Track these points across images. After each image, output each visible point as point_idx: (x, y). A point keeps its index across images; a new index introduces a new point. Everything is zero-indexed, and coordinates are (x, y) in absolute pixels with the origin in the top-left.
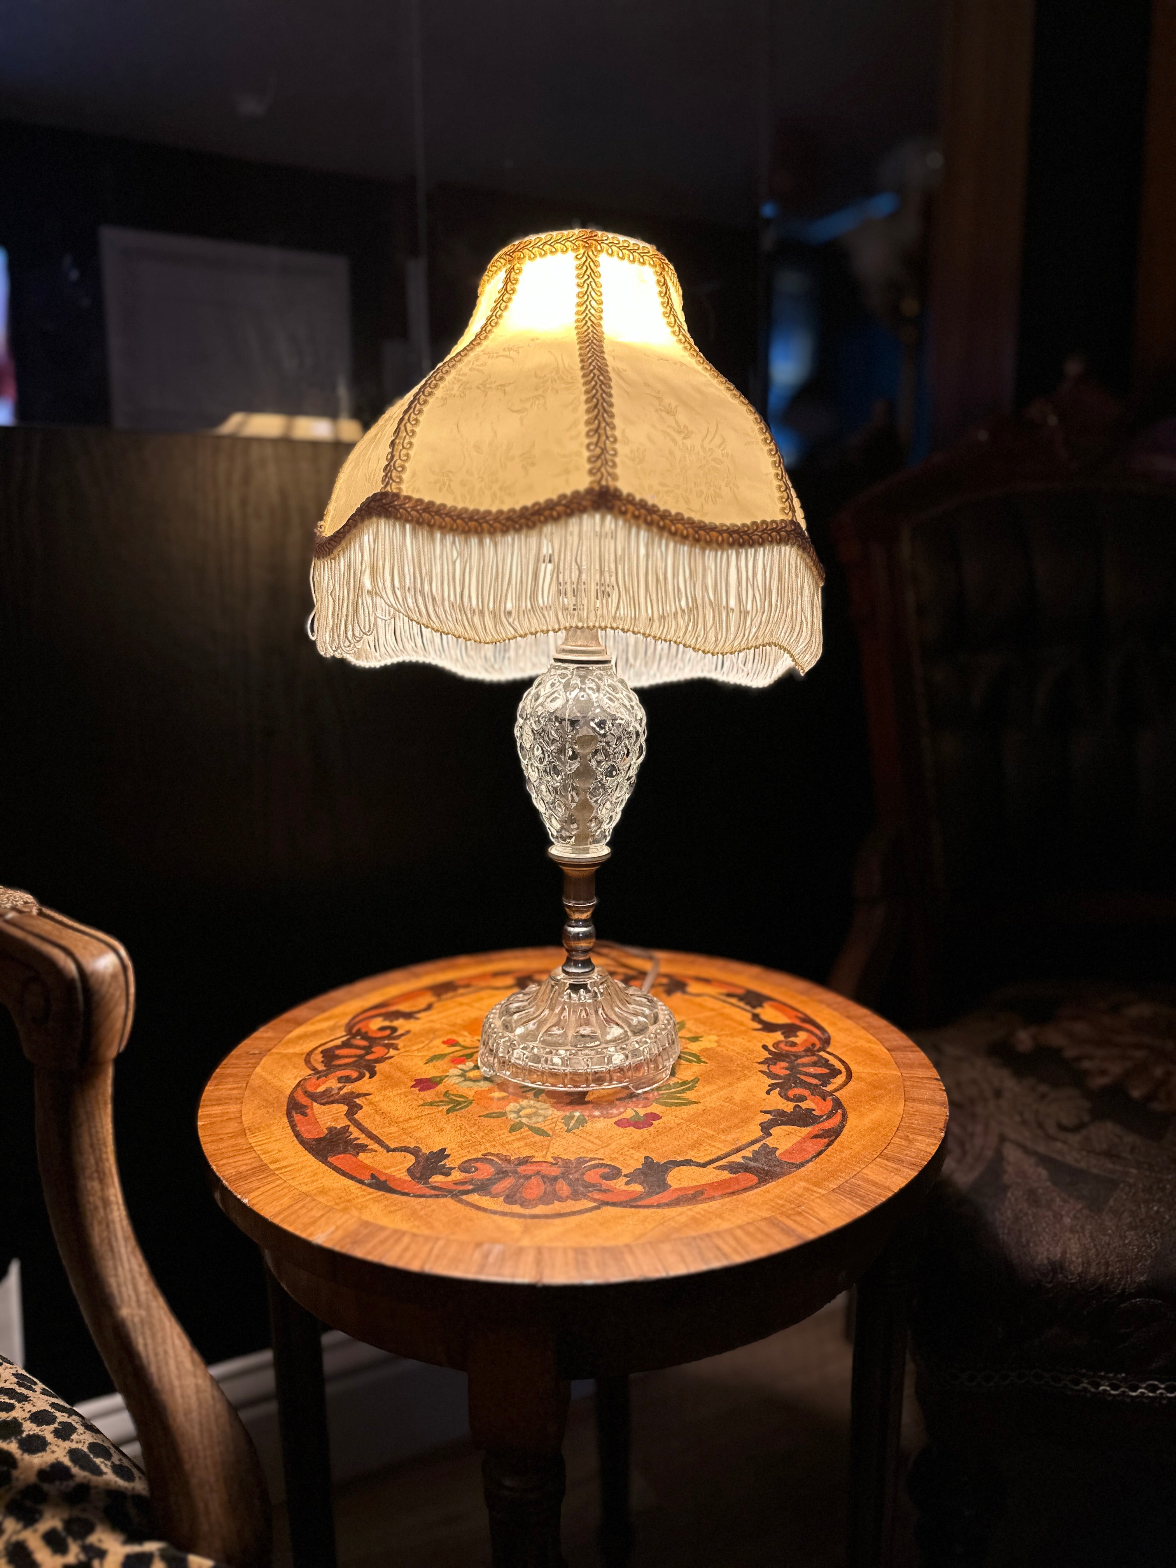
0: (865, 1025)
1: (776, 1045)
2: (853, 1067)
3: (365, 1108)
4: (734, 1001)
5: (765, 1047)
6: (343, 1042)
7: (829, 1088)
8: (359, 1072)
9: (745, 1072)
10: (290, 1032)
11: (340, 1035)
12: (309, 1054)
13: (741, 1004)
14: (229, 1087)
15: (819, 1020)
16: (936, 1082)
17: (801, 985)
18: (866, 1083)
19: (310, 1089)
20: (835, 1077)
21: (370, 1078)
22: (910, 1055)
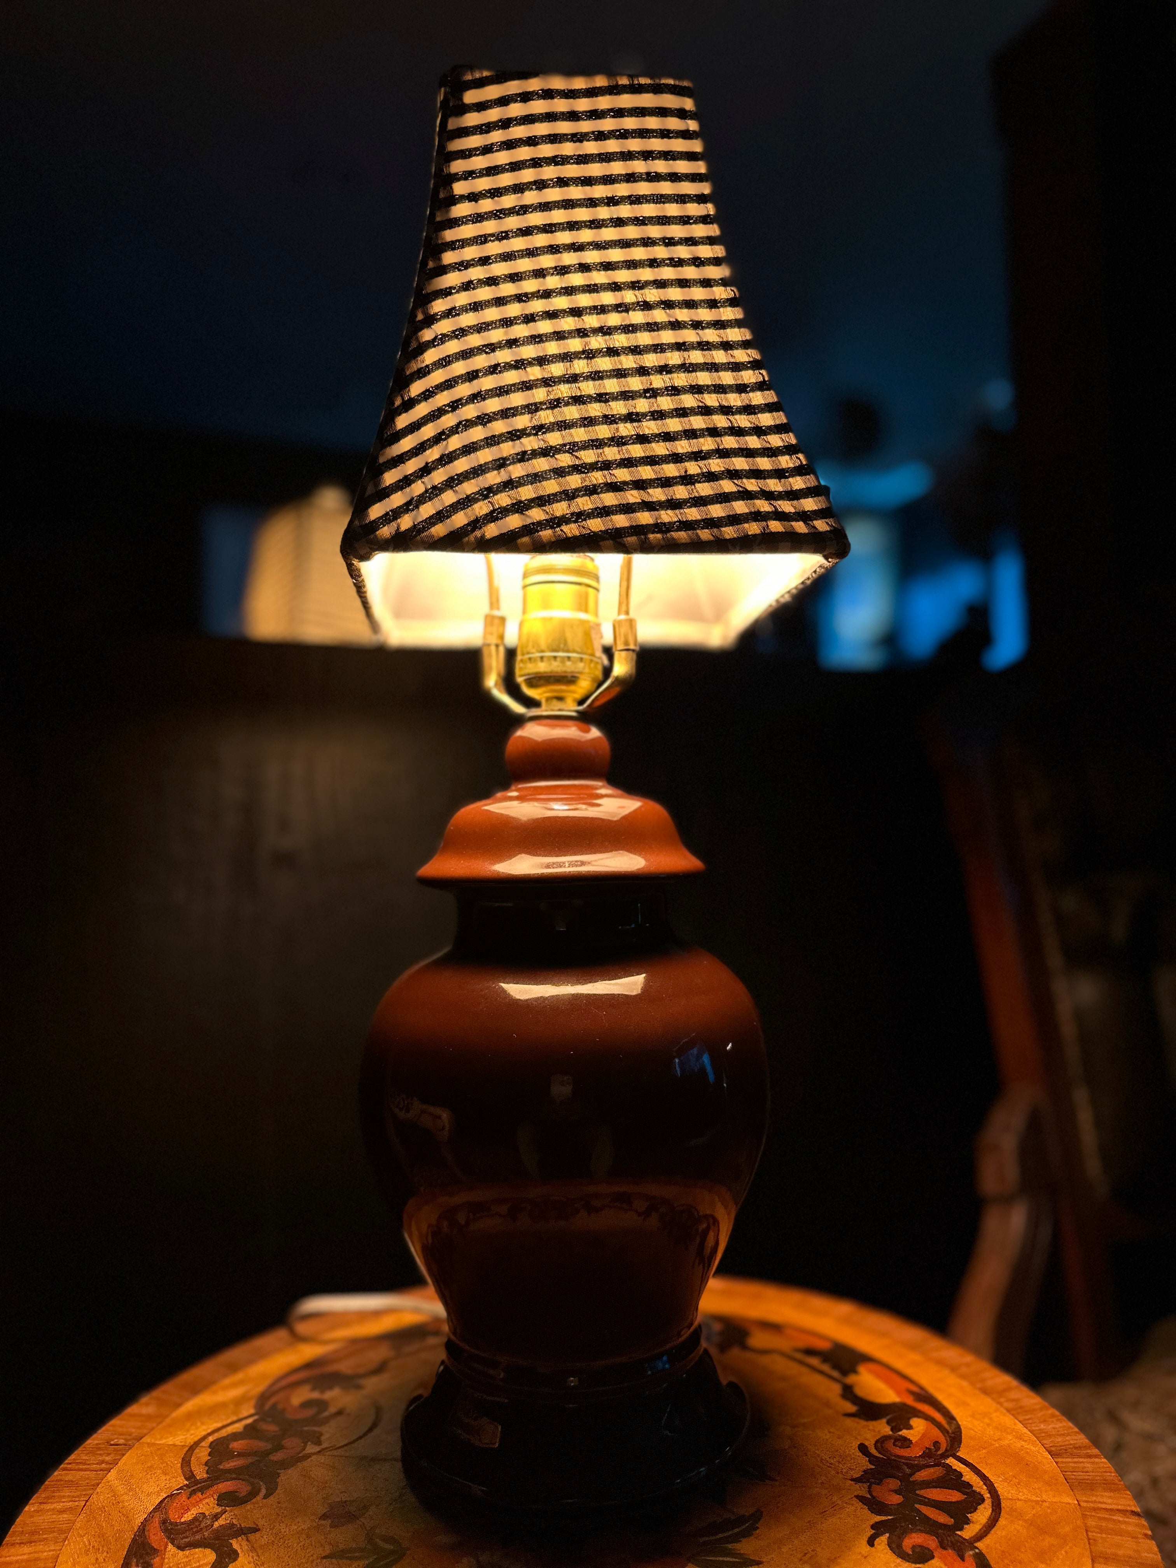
0: (1010, 1405)
1: (880, 1443)
2: (1002, 1488)
3: (242, 1559)
4: (815, 1361)
5: (863, 1448)
6: (246, 1427)
7: (968, 1533)
8: (252, 1484)
9: (835, 1499)
10: (178, 1405)
11: (245, 1414)
12: (192, 1448)
13: (826, 1368)
14: (59, 1506)
15: (940, 1397)
16: (1134, 1520)
17: (913, 1333)
18: (1025, 1521)
19: (173, 1516)
20: (975, 1509)
21: (265, 1497)
22: (1088, 1464)
